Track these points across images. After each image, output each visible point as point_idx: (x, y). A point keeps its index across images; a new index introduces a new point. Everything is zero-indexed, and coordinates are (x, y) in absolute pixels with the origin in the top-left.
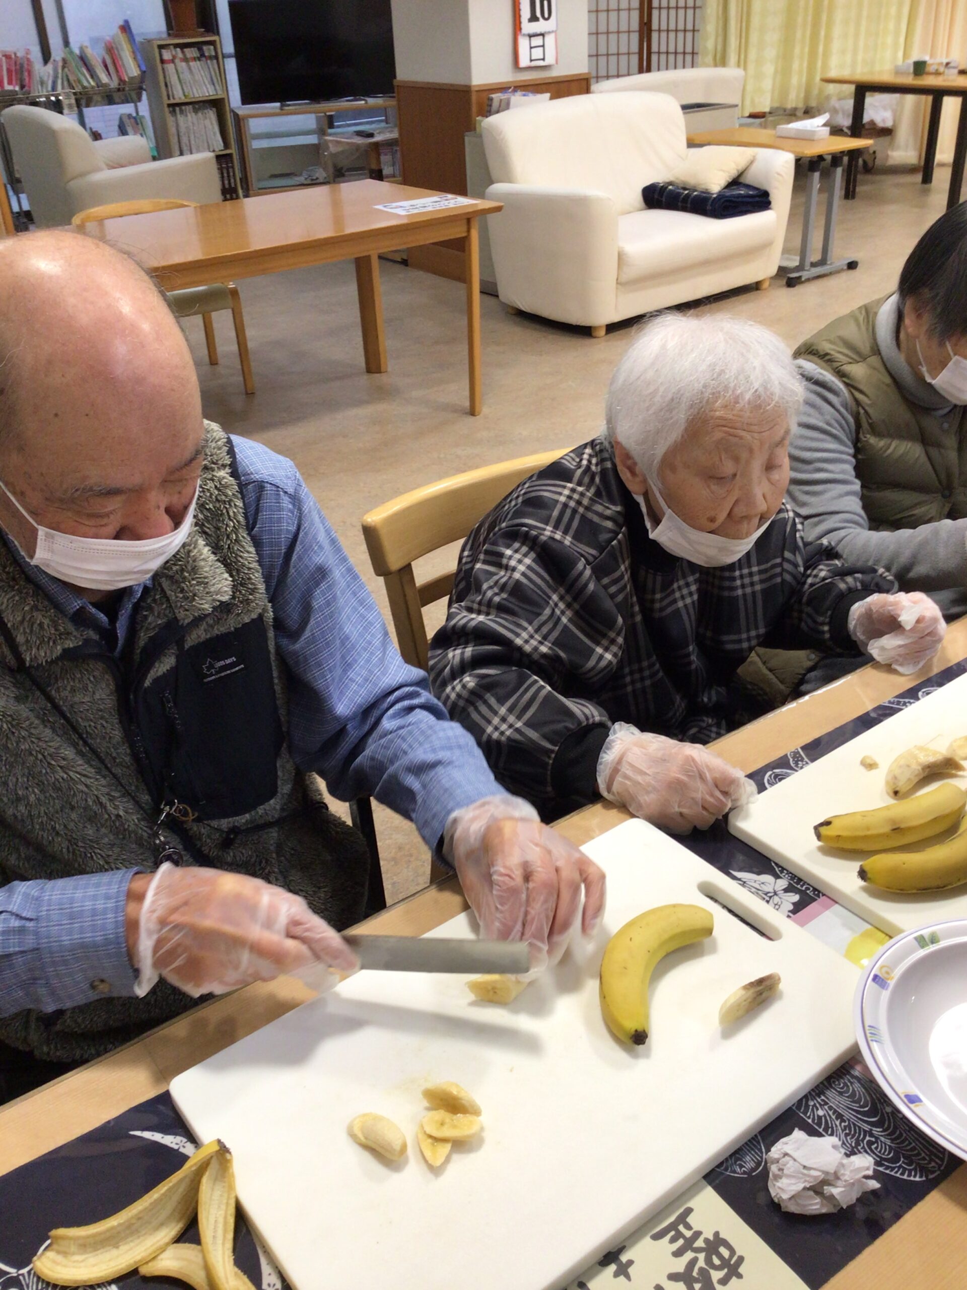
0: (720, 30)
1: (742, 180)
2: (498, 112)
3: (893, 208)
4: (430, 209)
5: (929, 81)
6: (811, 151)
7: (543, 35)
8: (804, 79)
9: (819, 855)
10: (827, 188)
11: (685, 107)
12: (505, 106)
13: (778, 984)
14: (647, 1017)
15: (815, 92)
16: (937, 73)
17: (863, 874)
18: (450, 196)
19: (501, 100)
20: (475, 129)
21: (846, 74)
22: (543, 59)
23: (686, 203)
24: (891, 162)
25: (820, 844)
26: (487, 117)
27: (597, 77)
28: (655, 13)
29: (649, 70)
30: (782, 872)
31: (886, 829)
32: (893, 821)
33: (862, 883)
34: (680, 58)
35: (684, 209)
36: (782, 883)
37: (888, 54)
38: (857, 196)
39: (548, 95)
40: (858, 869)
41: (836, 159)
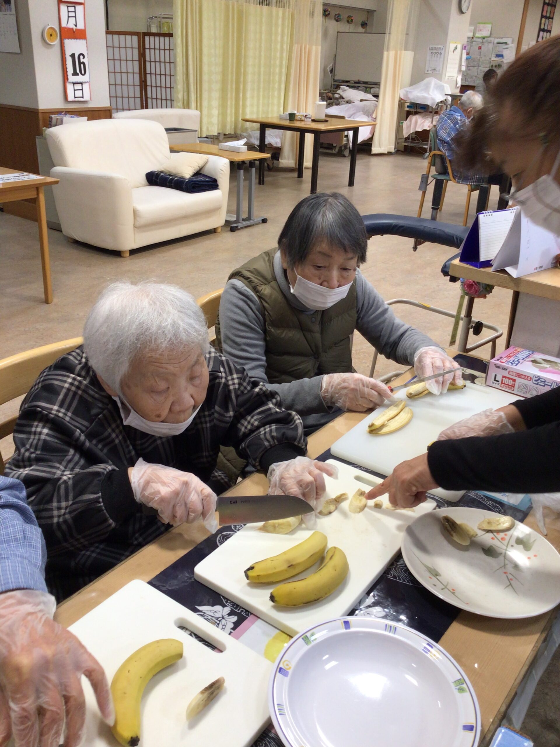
0: (185, 90)
1: (202, 172)
2: (56, 125)
3: (284, 190)
4: (12, 181)
5: (298, 124)
6: (238, 158)
7: (81, 83)
8: (233, 119)
9: (248, 589)
10: (248, 178)
11: (167, 130)
12: (60, 123)
13: (223, 684)
14: (139, 725)
15: (240, 126)
16: (301, 120)
17: (272, 598)
18: (25, 173)
19: (57, 119)
20: (42, 135)
21: (254, 117)
22: (83, 97)
23: (172, 183)
24: (281, 165)
25: (248, 581)
26: (49, 128)
27: (117, 109)
28: (148, 76)
29: (147, 107)
30: (227, 602)
31: (285, 567)
32: (288, 561)
33: (272, 604)
34: (164, 102)
35: (170, 187)
36: (227, 610)
37: (275, 109)
38: (265, 183)
39: (86, 118)
40: (270, 595)
41: (252, 163)
